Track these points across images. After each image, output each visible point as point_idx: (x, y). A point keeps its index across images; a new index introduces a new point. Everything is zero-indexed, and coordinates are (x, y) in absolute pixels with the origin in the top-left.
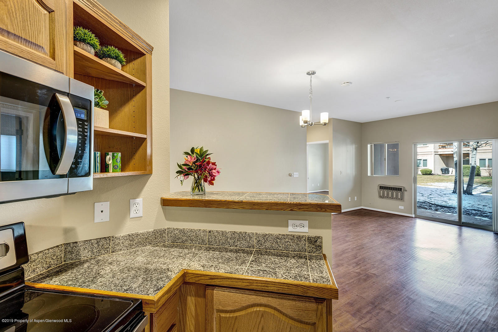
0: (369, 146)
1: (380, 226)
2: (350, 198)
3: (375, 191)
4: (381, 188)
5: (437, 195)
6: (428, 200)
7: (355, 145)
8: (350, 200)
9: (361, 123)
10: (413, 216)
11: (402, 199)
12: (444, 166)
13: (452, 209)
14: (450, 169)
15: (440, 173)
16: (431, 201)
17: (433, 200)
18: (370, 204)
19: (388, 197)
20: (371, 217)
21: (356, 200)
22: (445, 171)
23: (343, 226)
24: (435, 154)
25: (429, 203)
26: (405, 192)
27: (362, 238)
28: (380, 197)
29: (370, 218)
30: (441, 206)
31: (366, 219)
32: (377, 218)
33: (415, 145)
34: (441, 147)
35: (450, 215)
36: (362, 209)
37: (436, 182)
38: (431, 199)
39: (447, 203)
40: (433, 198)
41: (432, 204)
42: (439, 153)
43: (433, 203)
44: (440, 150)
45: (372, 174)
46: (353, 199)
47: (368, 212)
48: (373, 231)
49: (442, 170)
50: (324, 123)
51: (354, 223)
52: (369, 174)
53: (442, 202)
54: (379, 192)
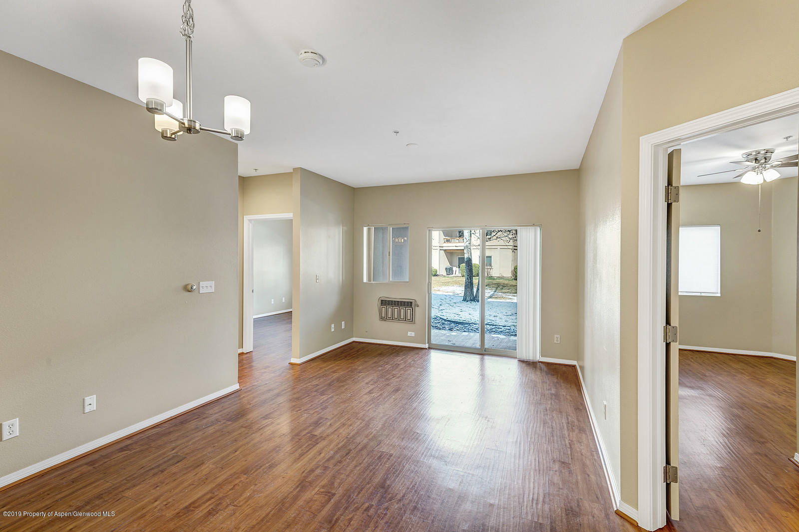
0: (365, 229)
1: (382, 376)
2: (333, 326)
3: (374, 308)
4: (384, 303)
5: (448, 305)
6: (439, 313)
7: (343, 226)
8: (333, 330)
9: (354, 188)
10: (427, 346)
11: (412, 320)
12: (448, 265)
13: (467, 325)
14: (454, 269)
15: (444, 273)
16: (442, 314)
17: (444, 314)
18: (367, 332)
19: (392, 318)
20: (366, 360)
21: (343, 327)
22: (449, 271)
23: (316, 391)
24: (440, 250)
25: (441, 318)
26: (416, 307)
27: (349, 419)
28: (382, 319)
29: (366, 362)
30: (454, 322)
31: (359, 364)
32: (376, 359)
33: (429, 230)
34: (445, 240)
35: (467, 336)
36: (354, 342)
37: (443, 285)
38: (443, 311)
39: (460, 316)
40: (445, 311)
41: (445, 320)
42: (444, 248)
43: (445, 318)
44: (445, 245)
45: (369, 279)
46: (338, 326)
47: (363, 348)
48: (370, 392)
49: (446, 269)
50: (237, 131)
51: (338, 380)
52: (365, 280)
53: (455, 315)
54: (380, 310)
